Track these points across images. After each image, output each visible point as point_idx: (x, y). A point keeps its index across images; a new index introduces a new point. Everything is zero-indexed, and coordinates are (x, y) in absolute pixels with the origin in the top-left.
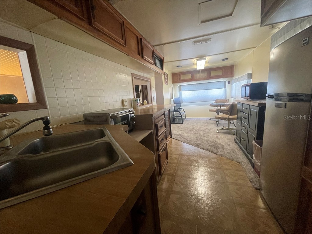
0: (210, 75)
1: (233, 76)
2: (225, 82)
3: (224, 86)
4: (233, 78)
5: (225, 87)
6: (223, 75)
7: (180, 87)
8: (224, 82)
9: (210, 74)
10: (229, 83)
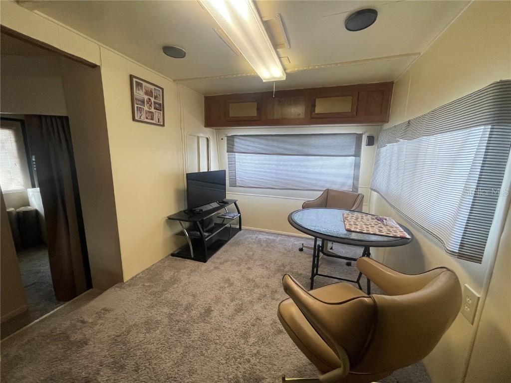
0: (314, 111)
1: (385, 120)
2: (359, 137)
3: (352, 151)
4: (387, 126)
5: (357, 154)
6: (355, 114)
7: (231, 139)
8: (354, 139)
9: (314, 106)
10: (371, 141)
